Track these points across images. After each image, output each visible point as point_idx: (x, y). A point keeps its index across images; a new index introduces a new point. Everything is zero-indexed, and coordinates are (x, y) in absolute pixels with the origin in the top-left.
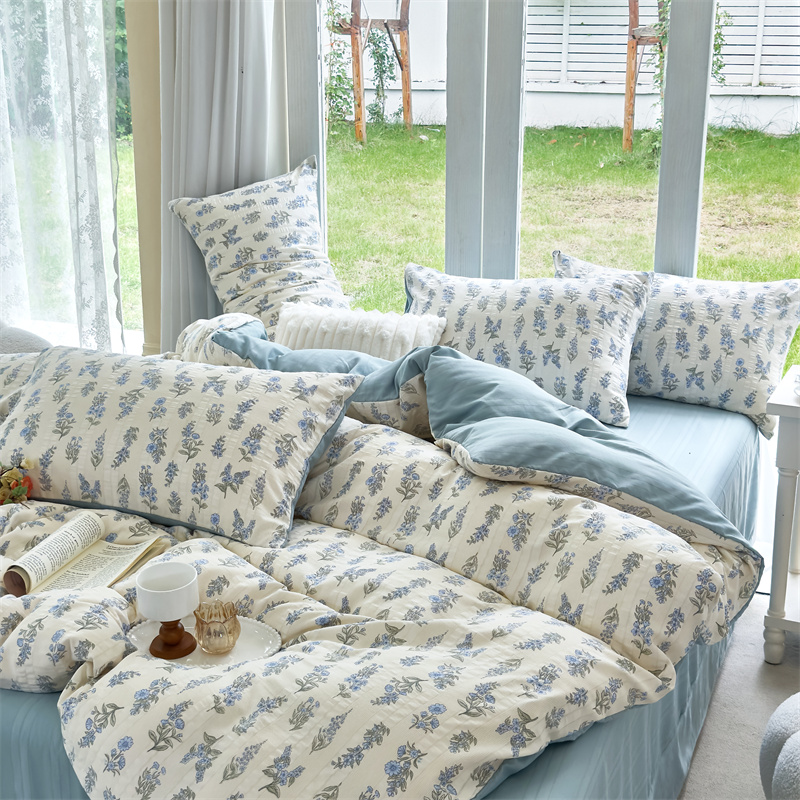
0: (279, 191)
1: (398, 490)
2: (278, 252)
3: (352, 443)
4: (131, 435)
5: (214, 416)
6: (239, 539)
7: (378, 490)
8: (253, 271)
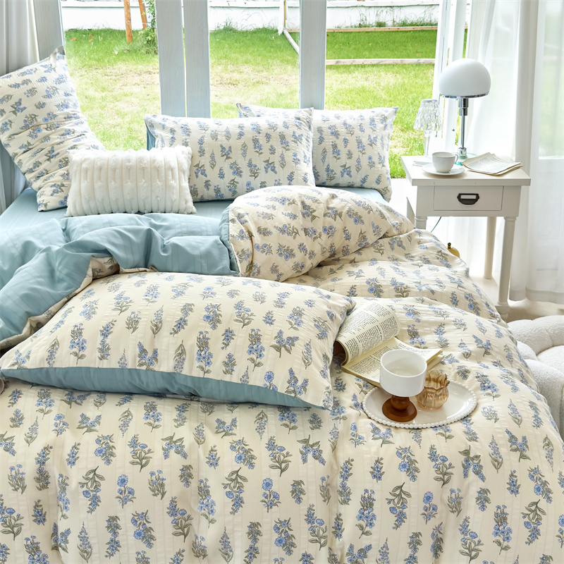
0: (45, 72)
2: (55, 116)
8: (39, 131)
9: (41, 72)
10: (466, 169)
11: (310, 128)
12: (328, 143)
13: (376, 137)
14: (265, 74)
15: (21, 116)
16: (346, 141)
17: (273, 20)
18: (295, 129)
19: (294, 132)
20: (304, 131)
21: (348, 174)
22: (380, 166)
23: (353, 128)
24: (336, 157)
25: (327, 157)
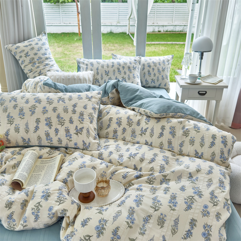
0: (38, 41)
1: (127, 124)
2: (41, 58)
3: (105, 111)
4: (38, 121)
5: (66, 110)
6: (86, 149)
7: (121, 125)
8: (35, 64)
9: (36, 41)
11: (140, 64)
12: (146, 70)
13: (165, 68)
14: (122, 47)
15: (28, 58)
16: (153, 69)
17: (125, 30)
18: (134, 64)
19: (133, 66)
20: (137, 65)
21: (154, 82)
22: (166, 79)
23: (156, 64)
24: (149, 76)
25: (146, 76)
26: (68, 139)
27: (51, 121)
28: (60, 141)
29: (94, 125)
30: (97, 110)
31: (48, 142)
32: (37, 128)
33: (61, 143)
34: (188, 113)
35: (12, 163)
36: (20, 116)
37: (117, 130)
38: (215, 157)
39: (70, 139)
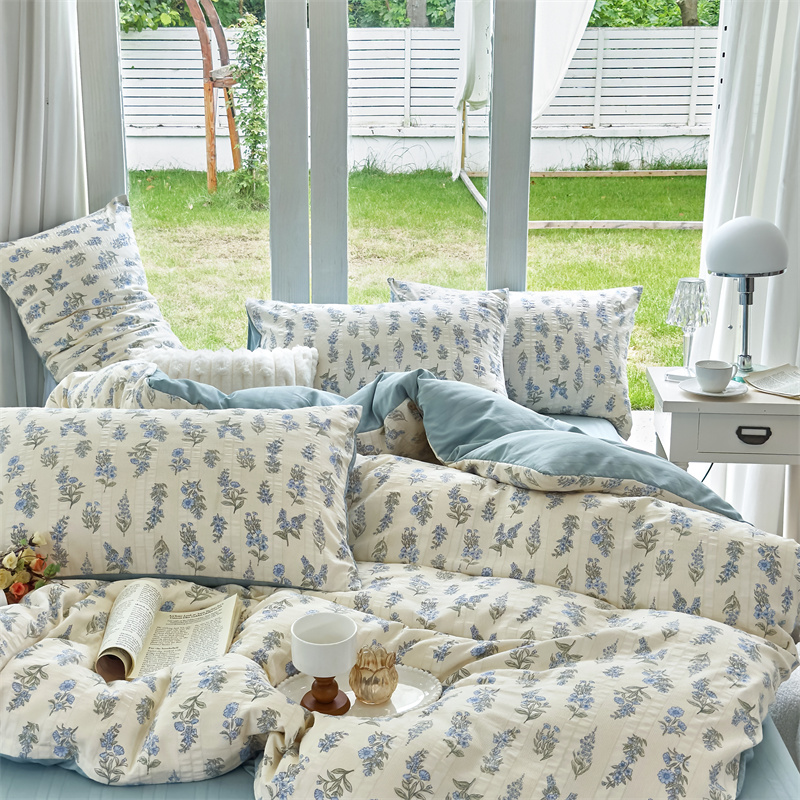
0: (99, 229)
1: (450, 515)
2: (111, 296)
3: (372, 474)
4: (159, 492)
5: (247, 461)
6: (312, 587)
7: (427, 519)
8: (86, 318)
9: (93, 229)
10: (751, 388)
11: (502, 319)
12: (529, 345)
13: (607, 336)
14: (429, 241)
15: (60, 295)
16: (559, 341)
17: (444, 157)
18: (479, 320)
19: (477, 326)
20: (492, 324)
21: (561, 394)
22: (613, 382)
23: (571, 319)
24: (542, 366)
25: (528, 365)
26: (254, 552)
27: (200, 494)
28: (227, 558)
29: (337, 513)
30: (344, 466)
31: (190, 563)
32: (156, 515)
33: (230, 568)
34: (662, 482)
35: (88, 613)
36: (101, 477)
37: (414, 533)
38: (737, 613)
39: (262, 553)
